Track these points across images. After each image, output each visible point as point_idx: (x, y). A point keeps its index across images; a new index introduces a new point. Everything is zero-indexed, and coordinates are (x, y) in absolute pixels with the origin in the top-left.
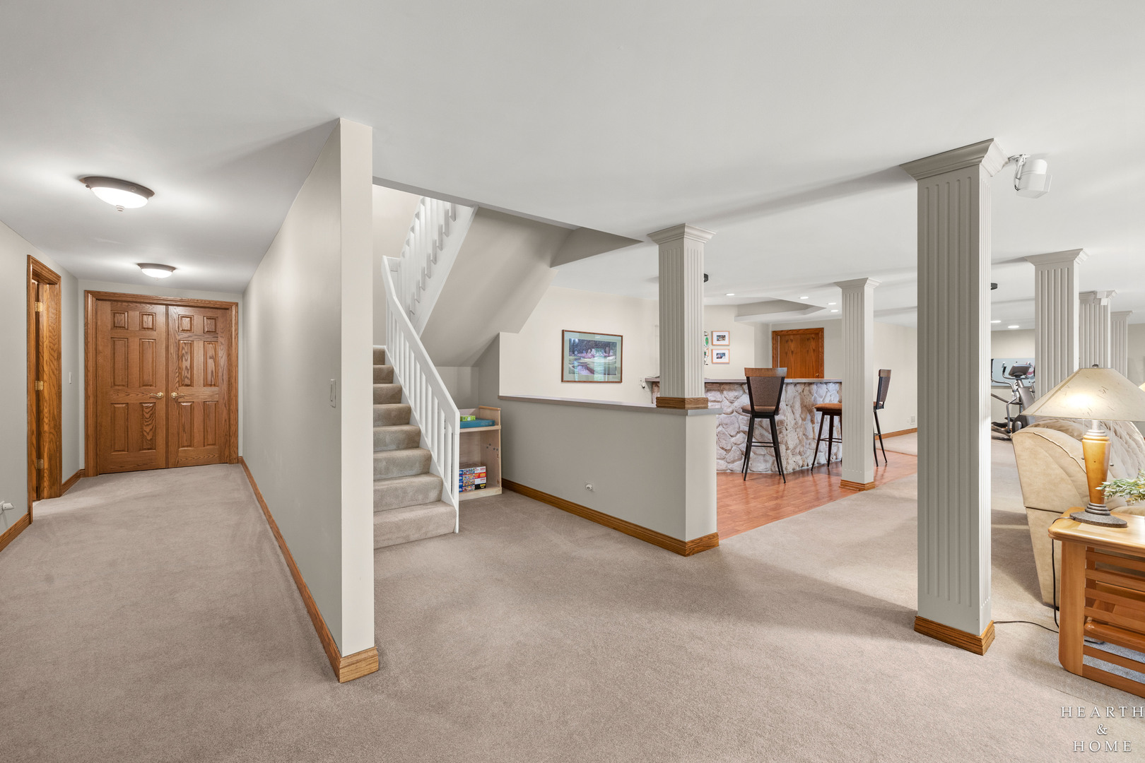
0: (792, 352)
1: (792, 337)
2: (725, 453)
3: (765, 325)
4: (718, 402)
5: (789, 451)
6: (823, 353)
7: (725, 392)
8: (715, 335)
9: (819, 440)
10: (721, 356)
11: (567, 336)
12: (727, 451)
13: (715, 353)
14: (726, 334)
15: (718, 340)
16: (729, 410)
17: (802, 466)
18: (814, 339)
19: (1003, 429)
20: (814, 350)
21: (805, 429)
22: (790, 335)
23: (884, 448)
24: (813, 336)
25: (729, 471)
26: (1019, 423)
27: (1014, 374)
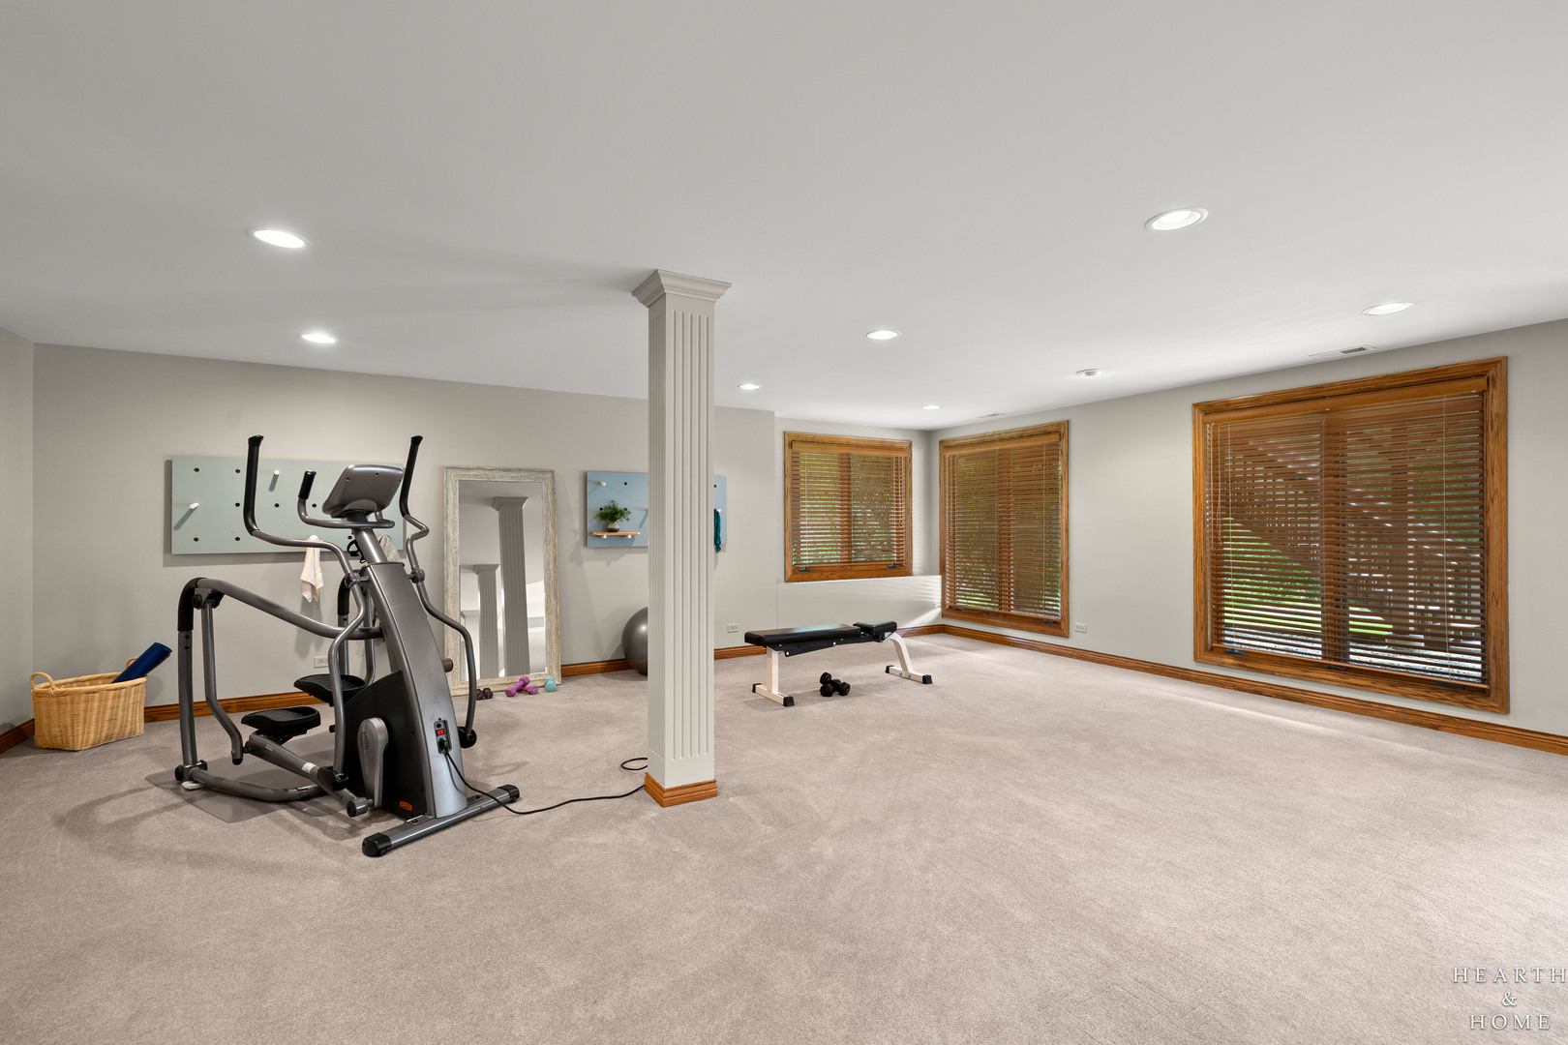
26: (377, 723)
27: (343, 505)
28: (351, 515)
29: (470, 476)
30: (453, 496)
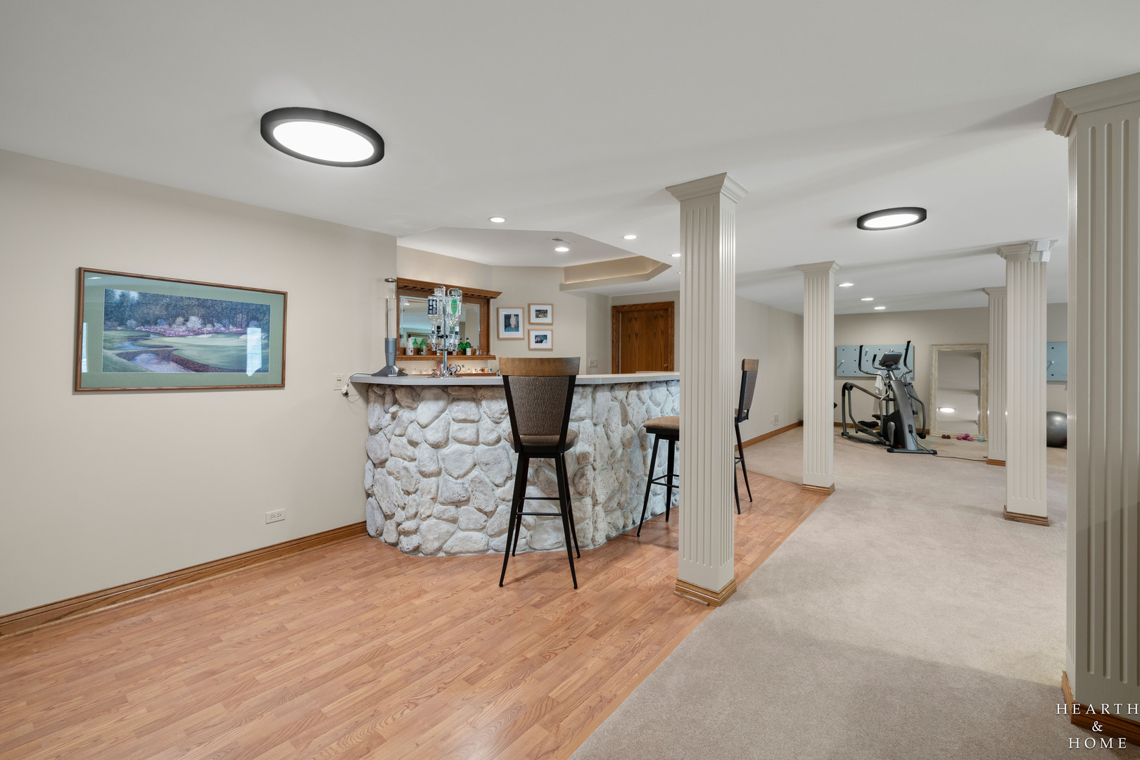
0: (637, 335)
1: (636, 315)
2: (485, 517)
3: (602, 298)
4: (473, 422)
5: (598, 508)
6: (673, 336)
7: (484, 403)
8: (533, 308)
9: (651, 481)
10: (541, 339)
11: (91, 280)
12: (489, 515)
13: (533, 334)
14: (548, 308)
15: (537, 317)
16: (493, 437)
17: (624, 527)
18: (662, 317)
19: (874, 431)
20: (662, 332)
21: (630, 461)
22: (633, 311)
23: (747, 468)
24: (662, 312)
25: (491, 552)
26: (892, 423)
27: (884, 363)
28: (887, 366)
29: (944, 349)
30: (935, 356)
